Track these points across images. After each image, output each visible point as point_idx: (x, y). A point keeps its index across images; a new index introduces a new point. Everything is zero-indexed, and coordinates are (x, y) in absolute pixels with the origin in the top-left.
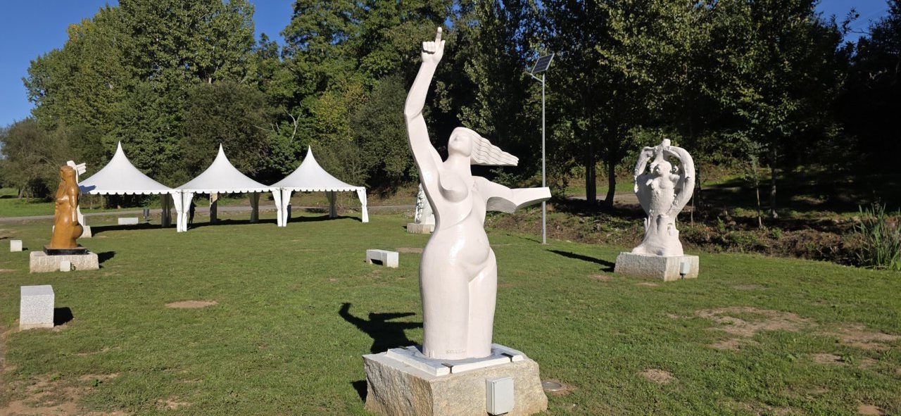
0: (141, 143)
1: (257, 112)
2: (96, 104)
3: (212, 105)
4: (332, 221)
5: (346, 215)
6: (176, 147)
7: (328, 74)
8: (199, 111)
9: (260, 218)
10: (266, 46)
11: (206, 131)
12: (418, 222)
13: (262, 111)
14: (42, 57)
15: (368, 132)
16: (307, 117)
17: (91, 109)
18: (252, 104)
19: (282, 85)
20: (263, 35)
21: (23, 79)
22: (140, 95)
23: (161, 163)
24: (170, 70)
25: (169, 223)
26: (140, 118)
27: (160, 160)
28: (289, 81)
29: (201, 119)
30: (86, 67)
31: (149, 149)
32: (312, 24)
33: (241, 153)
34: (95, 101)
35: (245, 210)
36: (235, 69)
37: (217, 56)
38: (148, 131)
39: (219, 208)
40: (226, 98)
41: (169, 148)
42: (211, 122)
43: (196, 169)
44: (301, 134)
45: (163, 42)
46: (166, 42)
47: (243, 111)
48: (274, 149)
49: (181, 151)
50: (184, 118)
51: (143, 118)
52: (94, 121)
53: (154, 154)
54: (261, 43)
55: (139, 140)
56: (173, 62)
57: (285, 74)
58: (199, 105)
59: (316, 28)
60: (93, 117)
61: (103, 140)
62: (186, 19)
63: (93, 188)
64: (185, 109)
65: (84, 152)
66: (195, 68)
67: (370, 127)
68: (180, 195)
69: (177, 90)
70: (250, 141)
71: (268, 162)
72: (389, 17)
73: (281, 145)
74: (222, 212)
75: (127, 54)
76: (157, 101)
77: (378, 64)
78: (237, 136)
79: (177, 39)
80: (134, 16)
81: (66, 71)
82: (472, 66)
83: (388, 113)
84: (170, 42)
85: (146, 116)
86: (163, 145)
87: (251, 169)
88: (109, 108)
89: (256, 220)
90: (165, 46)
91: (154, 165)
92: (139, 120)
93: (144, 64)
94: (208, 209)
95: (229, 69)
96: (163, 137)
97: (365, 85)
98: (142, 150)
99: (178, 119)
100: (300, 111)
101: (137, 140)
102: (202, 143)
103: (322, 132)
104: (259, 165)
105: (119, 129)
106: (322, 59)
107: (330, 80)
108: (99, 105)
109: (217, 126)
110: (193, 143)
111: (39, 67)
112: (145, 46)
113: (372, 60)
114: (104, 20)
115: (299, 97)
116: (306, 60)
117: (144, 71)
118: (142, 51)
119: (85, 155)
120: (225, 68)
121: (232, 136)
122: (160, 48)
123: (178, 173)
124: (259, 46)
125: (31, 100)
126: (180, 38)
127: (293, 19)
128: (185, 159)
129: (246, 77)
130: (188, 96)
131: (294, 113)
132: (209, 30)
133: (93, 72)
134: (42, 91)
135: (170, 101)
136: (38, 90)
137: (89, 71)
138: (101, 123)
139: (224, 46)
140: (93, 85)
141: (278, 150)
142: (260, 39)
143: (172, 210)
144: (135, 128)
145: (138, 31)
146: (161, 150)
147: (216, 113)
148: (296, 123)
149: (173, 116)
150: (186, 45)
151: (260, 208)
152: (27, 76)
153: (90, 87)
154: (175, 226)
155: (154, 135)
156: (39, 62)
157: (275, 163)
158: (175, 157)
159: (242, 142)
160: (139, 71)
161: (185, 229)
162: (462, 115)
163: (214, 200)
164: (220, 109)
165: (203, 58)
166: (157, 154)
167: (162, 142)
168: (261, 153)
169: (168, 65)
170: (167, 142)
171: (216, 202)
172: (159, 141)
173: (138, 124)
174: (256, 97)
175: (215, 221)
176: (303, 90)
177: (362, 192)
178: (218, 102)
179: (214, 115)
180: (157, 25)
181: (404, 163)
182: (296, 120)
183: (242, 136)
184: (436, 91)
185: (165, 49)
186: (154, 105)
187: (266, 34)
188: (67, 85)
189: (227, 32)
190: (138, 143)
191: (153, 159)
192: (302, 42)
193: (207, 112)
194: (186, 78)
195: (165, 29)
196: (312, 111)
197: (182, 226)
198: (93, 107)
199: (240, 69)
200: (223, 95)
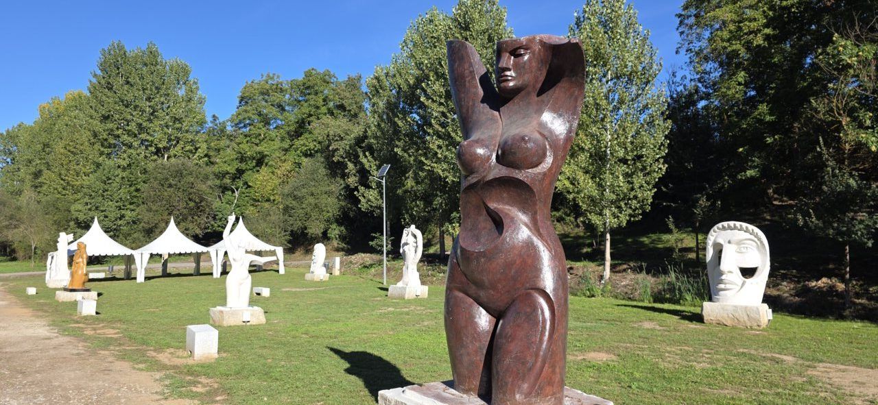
1: (205, 184)
2: (66, 178)
3: (167, 179)
4: (258, 273)
5: (271, 268)
6: (134, 214)
7: (266, 153)
8: (155, 184)
9: (201, 272)
10: (216, 125)
11: (161, 201)
12: (313, 272)
13: (209, 183)
15: (294, 202)
16: (246, 188)
17: (62, 182)
18: (201, 178)
19: (226, 162)
20: (214, 116)
22: (105, 172)
23: (122, 228)
24: (132, 151)
25: (129, 276)
26: (105, 190)
27: (120, 225)
28: (233, 160)
29: (157, 191)
30: (59, 148)
31: (112, 216)
32: (254, 114)
33: (190, 218)
34: (66, 175)
35: (189, 266)
36: (188, 148)
37: (173, 137)
38: (111, 201)
39: (169, 265)
40: (179, 174)
41: (128, 214)
42: (166, 194)
43: (151, 233)
44: (241, 203)
45: (127, 128)
46: (129, 128)
47: (193, 184)
48: (217, 215)
49: (139, 217)
50: (142, 190)
51: (107, 191)
52: (64, 192)
53: (116, 220)
54: (211, 122)
55: (104, 209)
56: (136, 144)
57: (230, 153)
58: (156, 179)
59: (257, 117)
60: (64, 189)
61: (73, 208)
62: (148, 109)
64: (144, 182)
65: (55, 219)
66: (153, 149)
67: (295, 198)
68: (140, 255)
69: (138, 166)
70: (198, 208)
71: (212, 225)
72: (318, 108)
73: (224, 212)
74: (171, 268)
75: (95, 135)
76: (120, 176)
77: (307, 146)
78: (187, 204)
79: (140, 125)
80: (103, 106)
81: (39, 147)
82: (366, 157)
83: (310, 187)
84: (133, 127)
85: (110, 189)
86: (123, 212)
87: (198, 231)
88: (77, 181)
89: (198, 273)
90: (130, 131)
91: (115, 229)
92: (104, 192)
93: (109, 146)
94: (161, 265)
95: (183, 148)
96: (123, 206)
97: (295, 163)
98: (106, 217)
99: (137, 190)
100: (241, 184)
101: (102, 209)
102: (157, 211)
103: (258, 201)
104: (206, 228)
105: (86, 199)
106: (261, 141)
107: (268, 157)
108: (70, 179)
109: (170, 197)
110: (150, 210)
111: (7, 139)
112: (112, 130)
113: (302, 143)
114: (76, 106)
115: (240, 172)
116: (247, 142)
117: (110, 150)
118: (109, 134)
119: (55, 221)
120: (179, 147)
121: (182, 205)
122: (124, 132)
123: (135, 235)
124: (211, 125)
126: (141, 124)
127: (238, 108)
128: (142, 224)
129: (197, 154)
130: (147, 172)
131: (236, 185)
132: (167, 117)
133: (66, 152)
134: (9, 160)
135: (131, 176)
136: (5, 158)
137: (62, 150)
138: (70, 194)
139: (179, 129)
140: (64, 163)
141: (221, 216)
142: (211, 119)
143: (133, 267)
144: (100, 199)
145: (106, 118)
146: (122, 217)
147: (170, 186)
148: (236, 194)
149: (133, 188)
150: (147, 130)
151: (201, 264)
153: (62, 164)
154: (135, 278)
155: (117, 204)
156: (8, 135)
157: (219, 226)
158: (134, 222)
159: (191, 210)
160: (106, 151)
161: (143, 280)
162: (358, 192)
163: (165, 259)
164: (173, 183)
165: (161, 140)
166: (118, 220)
167: (123, 209)
168: (207, 218)
169: (130, 146)
170: (127, 209)
171: (166, 260)
172: (120, 209)
173: (103, 196)
174: (204, 172)
175: (166, 274)
176: (243, 166)
177: (280, 251)
178: (172, 177)
179: (168, 187)
180: (122, 113)
181: (322, 226)
182: (237, 190)
183: (192, 204)
184: (346, 171)
185: (129, 133)
186: (117, 179)
187: (216, 115)
188: (40, 159)
189: (182, 118)
190: (102, 211)
191: (115, 224)
192: (245, 126)
193: (162, 185)
194: (146, 157)
195: (129, 117)
196: (250, 184)
197: (140, 278)
198: (64, 180)
199: (192, 148)
200: (177, 171)
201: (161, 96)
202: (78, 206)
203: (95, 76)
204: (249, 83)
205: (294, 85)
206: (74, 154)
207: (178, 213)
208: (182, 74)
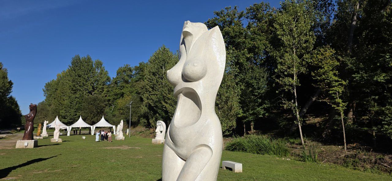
0: (70, 113)
1: (104, 103)
3: (90, 102)
7: (124, 92)
8: (87, 104)
14: (49, 82)
16: (117, 105)
18: (102, 101)
21: (43, 89)
22: (72, 99)
24: (80, 92)
26: (71, 106)
27: (75, 118)
28: (112, 95)
29: (87, 106)
31: (72, 114)
44: (115, 110)
47: (99, 103)
51: (72, 106)
53: (74, 116)
60: (59, 105)
61: (61, 112)
63: (50, 126)
64: (84, 103)
68: (68, 128)
73: (108, 113)
78: (97, 110)
84: (81, 84)
88: (63, 102)
91: (73, 119)
95: (98, 90)
97: (133, 96)
102: (87, 113)
105: (65, 109)
106: (123, 88)
107: (125, 94)
108: (61, 102)
110: (85, 112)
111: (48, 85)
115: (114, 99)
117: (74, 92)
118: (74, 86)
121: (95, 111)
122: (78, 86)
125: (45, 96)
126: (84, 83)
136: (47, 92)
137: (59, 92)
144: (69, 109)
148: (113, 107)
149: (80, 105)
152: (44, 88)
155: (74, 110)
156: (48, 84)
159: (98, 112)
164: (92, 103)
170: (78, 112)
173: (70, 107)
176: (116, 97)
177: (114, 127)
179: (91, 105)
180: (78, 79)
181: (137, 119)
183: (99, 110)
185: (80, 86)
186: (75, 102)
190: (69, 113)
195: (80, 81)
197: (68, 134)
198: (59, 102)
199: (102, 90)
200: (94, 99)
201: (91, 73)
202: (63, 111)
203: (70, 67)
204: (120, 67)
205: (137, 68)
206: (63, 93)
207: (94, 113)
208: (99, 65)
